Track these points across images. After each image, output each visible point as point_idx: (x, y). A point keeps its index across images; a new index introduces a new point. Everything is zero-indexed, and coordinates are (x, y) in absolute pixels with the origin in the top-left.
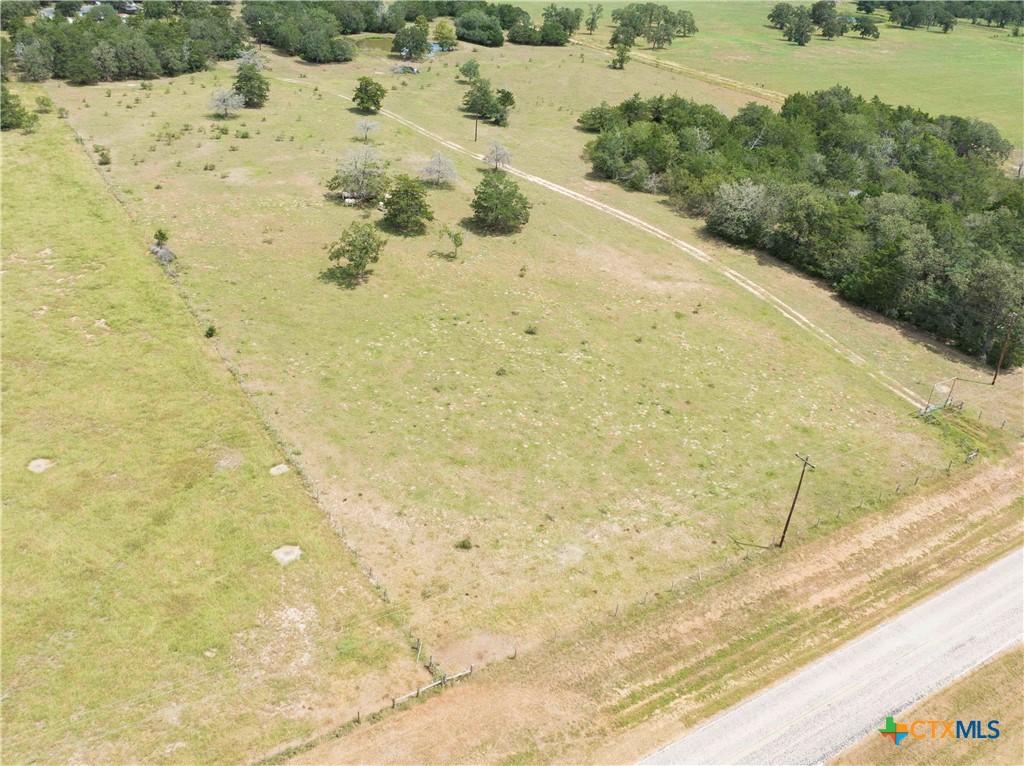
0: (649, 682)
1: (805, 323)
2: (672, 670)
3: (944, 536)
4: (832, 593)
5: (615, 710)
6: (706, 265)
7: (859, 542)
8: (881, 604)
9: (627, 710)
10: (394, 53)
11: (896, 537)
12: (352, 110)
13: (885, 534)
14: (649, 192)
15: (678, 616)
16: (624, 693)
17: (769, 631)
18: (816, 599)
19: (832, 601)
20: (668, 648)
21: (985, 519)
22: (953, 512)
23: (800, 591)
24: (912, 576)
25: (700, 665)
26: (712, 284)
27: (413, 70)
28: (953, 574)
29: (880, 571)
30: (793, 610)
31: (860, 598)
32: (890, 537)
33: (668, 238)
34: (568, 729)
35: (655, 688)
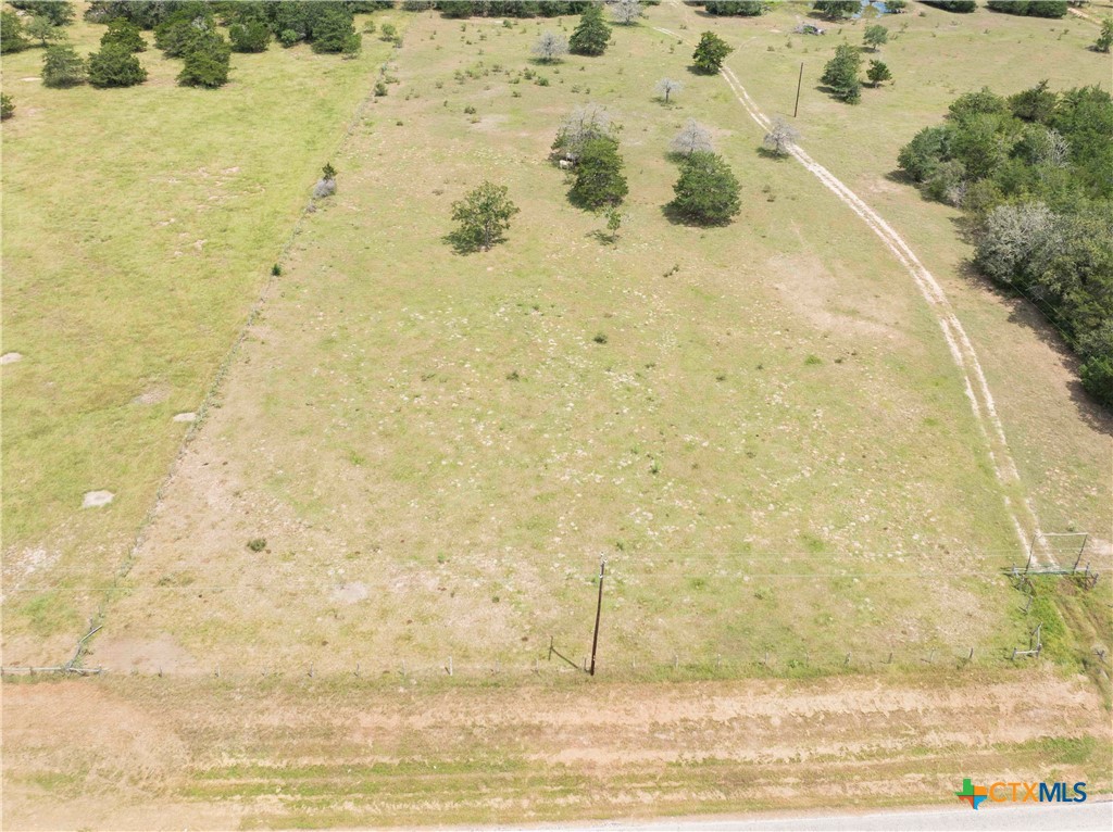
0: (267, 763)
1: (984, 411)
2: (304, 761)
3: (855, 747)
4: (601, 756)
5: (200, 775)
6: (926, 307)
7: (713, 708)
8: (647, 798)
9: (211, 782)
10: (818, 11)
11: (776, 721)
12: (690, 69)
13: (761, 711)
14: (952, 204)
15: (377, 705)
16: (228, 762)
17: (468, 767)
18: (569, 756)
19: (592, 766)
20: (328, 735)
21: (953, 747)
22: (909, 719)
23: (563, 736)
24: (742, 779)
25: (341, 771)
26: (908, 331)
27: (816, 30)
28: (805, 801)
29: (701, 755)
30: (524, 756)
31: (630, 778)
32: (766, 719)
33: (913, 264)
34: (134, 773)
35: (263, 772)
